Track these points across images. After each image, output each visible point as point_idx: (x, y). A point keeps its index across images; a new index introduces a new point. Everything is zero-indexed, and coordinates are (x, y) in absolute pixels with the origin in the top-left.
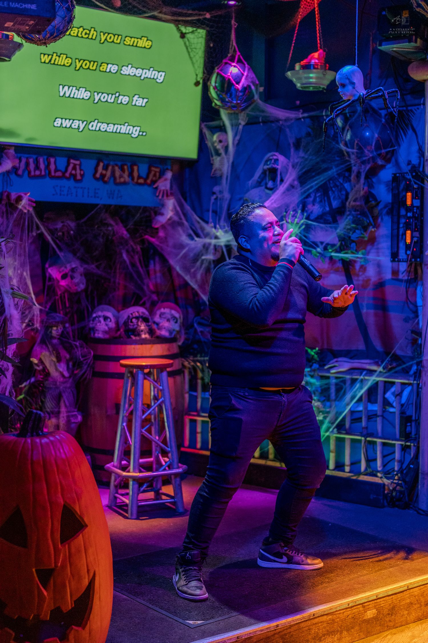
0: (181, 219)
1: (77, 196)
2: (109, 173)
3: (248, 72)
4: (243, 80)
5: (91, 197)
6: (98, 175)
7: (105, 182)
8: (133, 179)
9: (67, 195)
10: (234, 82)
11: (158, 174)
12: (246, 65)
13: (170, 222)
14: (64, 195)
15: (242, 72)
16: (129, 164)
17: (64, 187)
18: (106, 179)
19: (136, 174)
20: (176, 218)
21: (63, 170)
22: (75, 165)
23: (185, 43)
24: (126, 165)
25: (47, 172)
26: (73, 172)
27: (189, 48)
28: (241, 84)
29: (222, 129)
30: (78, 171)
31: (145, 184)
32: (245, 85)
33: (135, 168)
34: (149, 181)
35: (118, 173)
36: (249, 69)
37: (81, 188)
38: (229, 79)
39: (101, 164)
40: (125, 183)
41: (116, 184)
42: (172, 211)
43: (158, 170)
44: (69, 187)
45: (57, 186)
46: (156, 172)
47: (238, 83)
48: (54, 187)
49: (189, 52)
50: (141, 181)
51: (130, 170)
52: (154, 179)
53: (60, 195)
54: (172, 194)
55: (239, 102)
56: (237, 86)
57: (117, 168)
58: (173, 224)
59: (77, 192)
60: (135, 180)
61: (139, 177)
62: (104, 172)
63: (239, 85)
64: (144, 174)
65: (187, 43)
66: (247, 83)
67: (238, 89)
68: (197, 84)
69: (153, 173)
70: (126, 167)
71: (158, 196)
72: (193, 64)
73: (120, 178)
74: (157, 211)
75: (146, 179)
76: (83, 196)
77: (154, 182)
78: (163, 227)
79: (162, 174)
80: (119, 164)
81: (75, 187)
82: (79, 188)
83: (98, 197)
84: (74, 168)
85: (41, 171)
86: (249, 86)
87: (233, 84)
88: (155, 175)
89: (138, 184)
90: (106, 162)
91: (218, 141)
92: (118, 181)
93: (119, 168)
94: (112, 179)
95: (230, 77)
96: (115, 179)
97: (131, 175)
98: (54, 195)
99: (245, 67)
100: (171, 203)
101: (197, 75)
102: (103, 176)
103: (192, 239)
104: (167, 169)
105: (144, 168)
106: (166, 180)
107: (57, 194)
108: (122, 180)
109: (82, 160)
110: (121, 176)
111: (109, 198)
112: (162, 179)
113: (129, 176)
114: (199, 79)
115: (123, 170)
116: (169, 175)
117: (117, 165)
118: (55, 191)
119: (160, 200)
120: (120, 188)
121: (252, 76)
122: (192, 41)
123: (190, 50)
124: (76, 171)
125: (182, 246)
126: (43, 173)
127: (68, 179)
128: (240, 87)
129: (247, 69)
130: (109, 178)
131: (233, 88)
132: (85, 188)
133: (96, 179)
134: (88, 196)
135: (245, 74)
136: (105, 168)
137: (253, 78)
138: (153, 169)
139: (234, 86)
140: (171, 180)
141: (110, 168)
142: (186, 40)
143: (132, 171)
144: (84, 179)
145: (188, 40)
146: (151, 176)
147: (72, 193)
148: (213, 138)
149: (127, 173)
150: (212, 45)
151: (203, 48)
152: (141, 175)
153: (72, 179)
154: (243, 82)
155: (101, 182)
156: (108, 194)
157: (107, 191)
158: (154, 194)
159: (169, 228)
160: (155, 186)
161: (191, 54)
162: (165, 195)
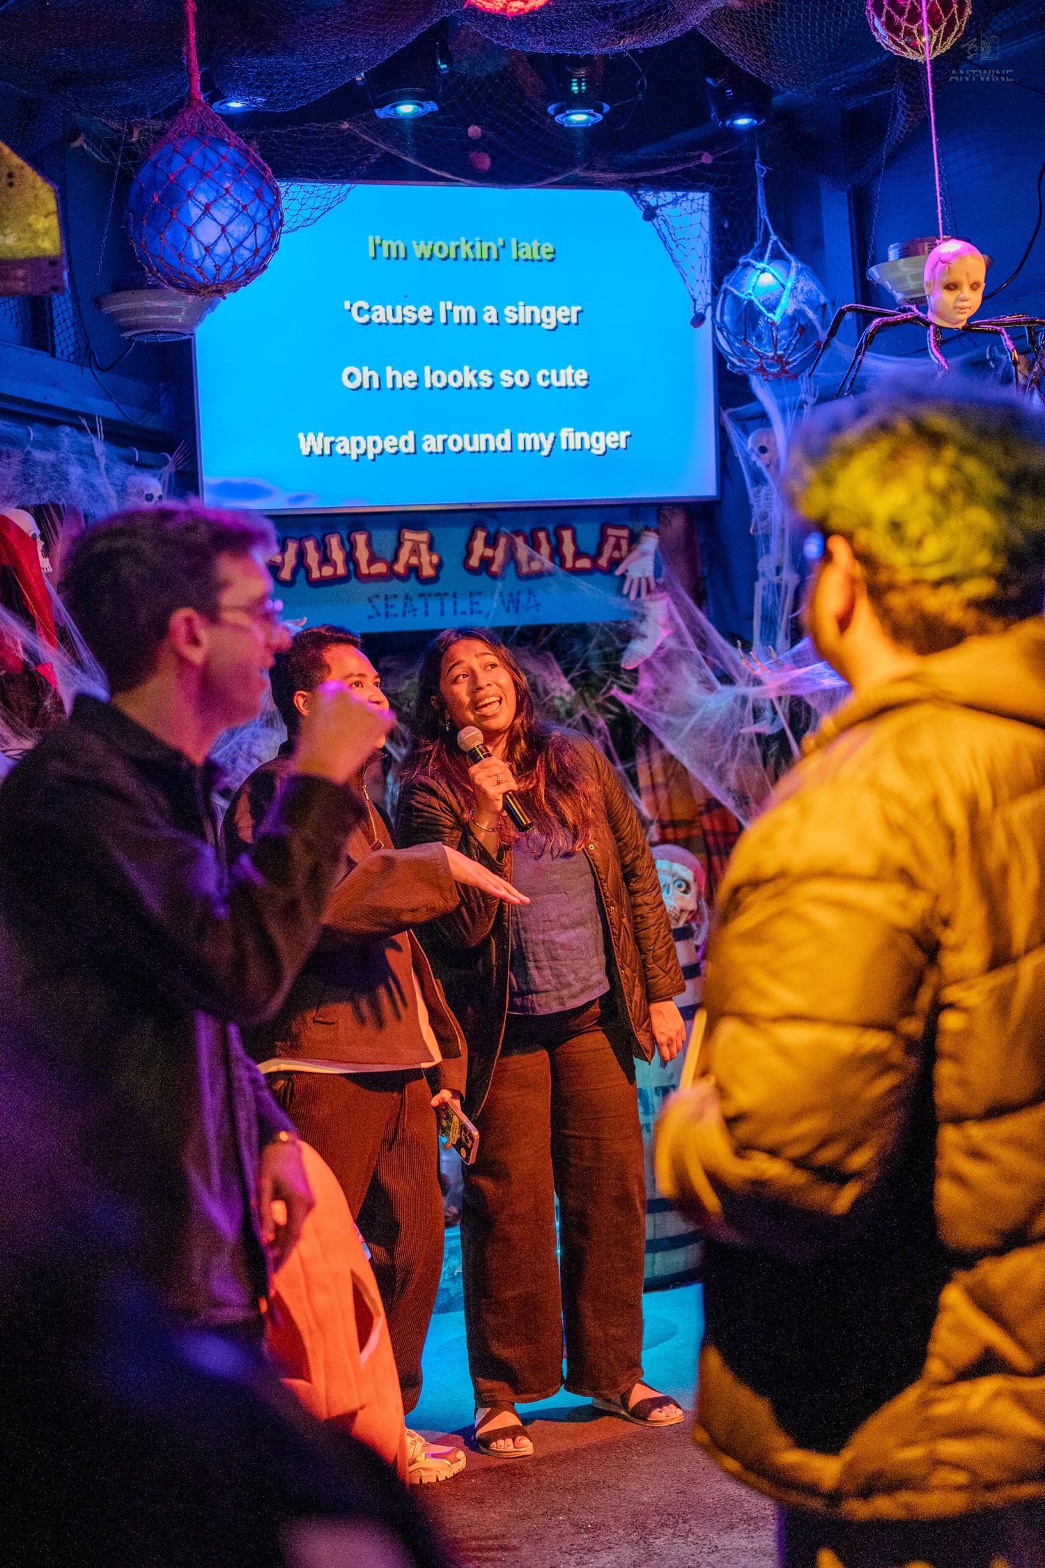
0: (683, 643)
1: (427, 614)
2: (500, 554)
3: (797, 280)
4: (784, 301)
5: (464, 613)
6: (474, 562)
7: (494, 576)
8: (562, 563)
9: (404, 615)
10: (762, 309)
11: (624, 543)
12: (793, 264)
13: (662, 652)
14: (396, 615)
15: (782, 281)
16: (551, 528)
17: (395, 596)
18: (494, 568)
19: (568, 549)
20: (672, 644)
21: (389, 557)
22: (416, 545)
23: (658, 231)
24: (541, 529)
25: (351, 567)
26: (414, 561)
27: (669, 239)
28: (779, 311)
30: (425, 558)
31: (595, 568)
32: (790, 312)
33: (567, 535)
34: (603, 562)
35: (523, 551)
36: (799, 272)
37: (438, 595)
38: (751, 303)
39: (481, 535)
40: (539, 574)
41: (521, 577)
42: (664, 626)
43: (625, 533)
44: (407, 597)
45: (377, 596)
46: (618, 538)
47: (772, 309)
48: (370, 600)
49: (669, 249)
50: (584, 563)
51: (553, 540)
52: (616, 554)
53: (387, 615)
54: (661, 587)
55: (780, 352)
56: (771, 315)
57: (519, 541)
58: (666, 658)
59: (426, 605)
60: (569, 564)
61: (578, 555)
62: (489, 553)
63: (774, 314)
64: (589, 544)
65: (664, 229)
66: (794, 307)
67: (773, 323)
68: (698, 320)
69: (612, 541)
70: (542, 535)
71: (628, 595)
72: (683, 275)
73: (529, 563)
74: (625, 635)
75: (594, 559)
76: (443, 614)
77: (615, 563)
78: (648, 664)
79: (634, 539)
80: (527, 529)
81: (421, 595)
82: (430, 595)
83: (480, 612)
84: (415, 551)
85: (335, 566)
86: (799, 313)
87: (760, 313)
88: (617, 546)
89: (575, 571)
90: (492, 529)
91: (756, 450)
92: (525, 569)
93: (526, 542)
94: (511, 568)
95: (753, 298)
96: (517, 564)
97: (557, 553)
98: (370, 617)
99: (790, 267)
100: (658, 609)
101: (695, 300)
102: (486, 562)
103: (711, 689)
104: (647, 529)
105: (588, 533)
106: (643, 554)
107: (378, 614)
108: (535, 566)
109: (434, 531)
110: (531, 559)
111: (508, 610)
112: (634, 555)
113: (552, 559)
114: (700, 309)
115: (535, 545)
116: (650, 542)
117: (517, 533)
118: (374, 607)
119: (633, 603)
120: (532, 583)
121: (806, 289)
122: (675, 222)
123: (673, 245)
124: (419, 556)
125: (690, 709)
126: (341, 570)
127: (402, 578)
128: (776, 317)
129: (793, 273)
130: (504, 566)
131: (761, 323)
132: (446, 594)
133: (472, 571)
134: (455, 613)
135: (789, 285)
136: (491, 542)
137: (811, 291)
138: (610, 531)
139: (765, 316)
140: (656, 557)
141: (503, 541)
142: (661, 222)
143: (560, 541)
144: (442, 574)
145: (665, 221)
146: (607, 551)
147: (414, 610)
148: (746, 443)
149: (545, 549)
150: (726, 225)
151: (706, 236)
152: (582, 549)
153: (413, 575)
154: (786, 305)
155: (484, 576)
156: (503, 602)
157: (501, 595)
158: (619, 591)
159: (659, 667)
160: (618, 573)
161: (676, 252)
162: (643, 592)
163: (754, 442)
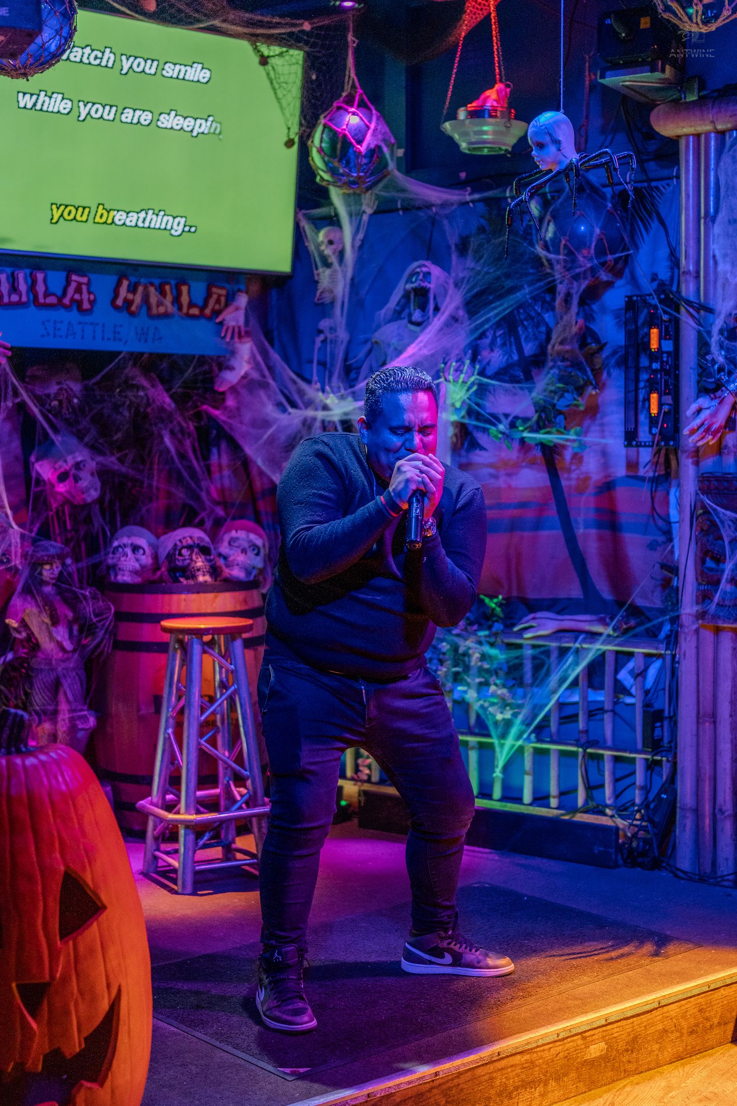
0: (264, 376)
1: (83, 338)
2: (138, 299)
3: (377, 123)
4: (369, 137)
5: (109, 339)
6: (119, 302)
7: (132, 314)
8: (180, 308)
9: (67, 337)
10: (353, 141)
11: (223, 299)
12: (374, 112)
13: (245, 381)
14: (61, 336)
15: (367, 123)
16: (173, 282)
17: (61, 322)
18: (133, 308)
19: (185, 299)
20: (255, 375)
21: (59, 293)
22: (79, 285)
23: (268, 74)
24: (168, 283)
25: (31, 296)
26: (77, 297)
27: (274, 82)
28: (365, 144)
29: (333, 221)
30: (85, 296)
31: (202, 315)
32: (372, 146)
33: (184, 289)
34: (208, 311)
35: (154, 298)
36: (378, 119)
37: (91, 324)
38: (345, 135)
39: (125, 283)
40: (166, 315)
41: (151, 316)
42: (249, 362)
43: (223, 292)
44: (70, 323)
45: (49, 321)
46: (220, 296)
47: (360, 142)
48: (43, 323)
49: (274, 89)
50: (195, 311)
51: (174, 291)
52: (217, 307)
53: (55, 336)
54: (248, 334)
55: (362, 174)
56: (359, 146)
57: (152, 290)
58: (249, 384)
59: (83, 331)
60: (185, 310)
61: (191, 305)
62: (130, 296)
63: (361, 146)
64: (199, 300)
65: (272, 74)
66: (375, 143)
67: (360, 152)
68: (289, 143)
69: (215, 297)
70: (167, 288)
71: (225, 337)
72: (281, 108)
73: (158, 306)
74: (223, 364)
75: (202, 308)
76: (94, 337)
77: (216, 313)
78: (233, 389)
79: (230, 298)
80: (157, 282)
81: (80, 323)
82: (86, 323)
83: (120, 340)
84: (78, 290)
85: (20, 295)
86: (378, 147)
87: (351, 143)
88: (218, 301)
89: (189, 316)
90: (133, 279)
91: (326, 241)
92: (154, 311)
93: (156, 289)
94: (144, 309)
95: (347, 132)
96: (149, 308)
97: (177, 301)
98: (43, 336)
99: (371, 114)
100: (246, 349)
101: (289, 129)
102: (128, 303)
103: (284, 410)
104: (240, 290)
105: (199, 289)
106: (237, 309)
107: (48, 334)
108: (162, 310)
109: (93, 277)
110: (159, 304)
111: (140, 340)
112: (231, 309)
113: (173, 303)
114: (292, 137)
115: (163, 293)
116: (243, 300)
117: (152, 284)
118: (46, 329)
119: (228, 343)
120: (161, 324)
121: (383, 131)
122: (279, 69)
123: (277, 86)
124: (81, 294)
125: (266, 424)
126: (24, 299)
127: (68, 308)
128: (363, 148)
129: (374, 118)
130: (139, 308)
131: (351, 151)
132: (98, 324)
133: (117, 308)
134: (103, 338)
135: (372, 126)
136: (133, 289)
137: (385, 133)
138: (214, 290)
139: (354, 146)
140: (246, 310)
141: (140, 289)
142: (270, 68)
143: (179, 294)
144: (95, 309)
145: (273, 68)
146: (212, 302)
147: (74, 334)
148: (318, 236)
149: (169, 298)
150: (314, 77)
151: (299, 83)
152: (194, 301)
153: (75, 308)
154: (369, 140)
155: (125, 314)
156: (137, 334)
157: (136, 328)
158: (218, 333)
159: (243, 392)
160: (218, 320)
161: (279, 92)
162: (236, 335)
163: (326, 235)
